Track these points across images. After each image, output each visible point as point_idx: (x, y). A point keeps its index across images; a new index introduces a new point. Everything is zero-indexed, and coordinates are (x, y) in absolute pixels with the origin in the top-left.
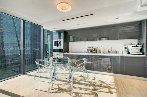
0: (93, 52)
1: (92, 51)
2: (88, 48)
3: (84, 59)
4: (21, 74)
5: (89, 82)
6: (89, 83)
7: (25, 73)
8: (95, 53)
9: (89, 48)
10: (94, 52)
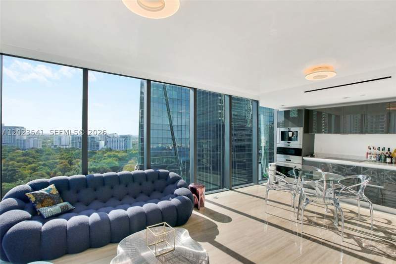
0: (385, 162)
1: (380, 159)
2: (369, 151)
3: (361, 177)
4: (225, 189)
5: (374, 225)
6: (374, 227)
7: (233, 188)
8: (391, 163)
9: (372, 151)
10: (388, 160)
